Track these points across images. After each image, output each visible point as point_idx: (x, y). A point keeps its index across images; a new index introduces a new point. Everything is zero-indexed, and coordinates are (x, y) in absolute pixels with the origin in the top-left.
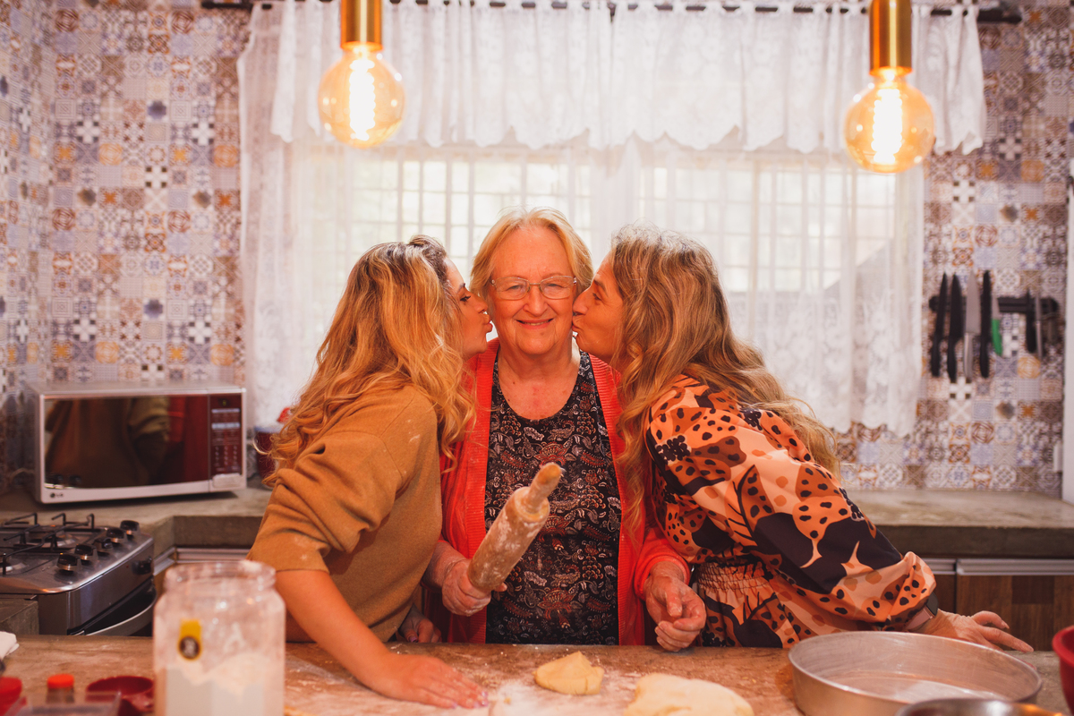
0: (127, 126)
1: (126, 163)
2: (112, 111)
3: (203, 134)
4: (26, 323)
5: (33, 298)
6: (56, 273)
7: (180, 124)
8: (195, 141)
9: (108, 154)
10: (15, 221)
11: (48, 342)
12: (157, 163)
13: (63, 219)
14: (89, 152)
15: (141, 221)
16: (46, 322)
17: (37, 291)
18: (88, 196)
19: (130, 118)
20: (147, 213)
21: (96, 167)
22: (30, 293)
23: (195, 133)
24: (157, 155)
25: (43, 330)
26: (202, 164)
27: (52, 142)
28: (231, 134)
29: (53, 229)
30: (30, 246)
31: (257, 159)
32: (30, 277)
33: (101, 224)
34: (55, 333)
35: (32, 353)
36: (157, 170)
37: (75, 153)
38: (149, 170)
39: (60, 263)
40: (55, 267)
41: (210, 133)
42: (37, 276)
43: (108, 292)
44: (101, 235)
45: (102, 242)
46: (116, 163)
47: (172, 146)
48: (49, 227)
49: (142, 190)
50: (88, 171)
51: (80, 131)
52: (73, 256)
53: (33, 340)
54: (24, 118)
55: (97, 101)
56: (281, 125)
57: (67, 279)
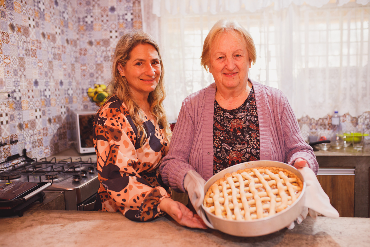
0: (102, 16)
1: (103, 30)
2: (97, 11)
3: (129, 17)
4: (72, 89)
5: (74, 80)
6: (82, 71)
7: (121, 14)
8: (126, 20)
9: (97, 27)
10: (65, 53)
11: (81, 96)
12: (113, 29)
13: (83, 52)
14: (89, 27)
15: (109, 51)
16: (79, 89)
17: (75, 78)
18: (91, 43)
19: (103, 13)
20: (111, 48)
21: (93, 32)
22: (72, 79)
23: (126, 17)
24: (113, 26)
25: (78, 92)
26: (129, 28)
27: (77, 24)
28: (139, 16)
29: (80, 56)
30: (71, 61)
31: (148, 25)
32: (72, 73)
33: (96, 53)
34: (83, 93)
35: (74, 100)
36: (114, 32)
37: (85, 28)
38: (111, 32)
39: (83, 68)
40: (81, 69)
41: (132, 17)
42: (75, 72)
43: (100, 77)
44: (96, 57)
45: (96, 59)
46: (99, 30)
47: (119, 23)
48: (78, 55)
49: (109, 39)
50: (90, 34)
51: (86, 20)
52: (87, 65)
53: (75, 95)
54: (65, 15)
55: (91, 8)
56: (156, 10)
57: (86, 73)
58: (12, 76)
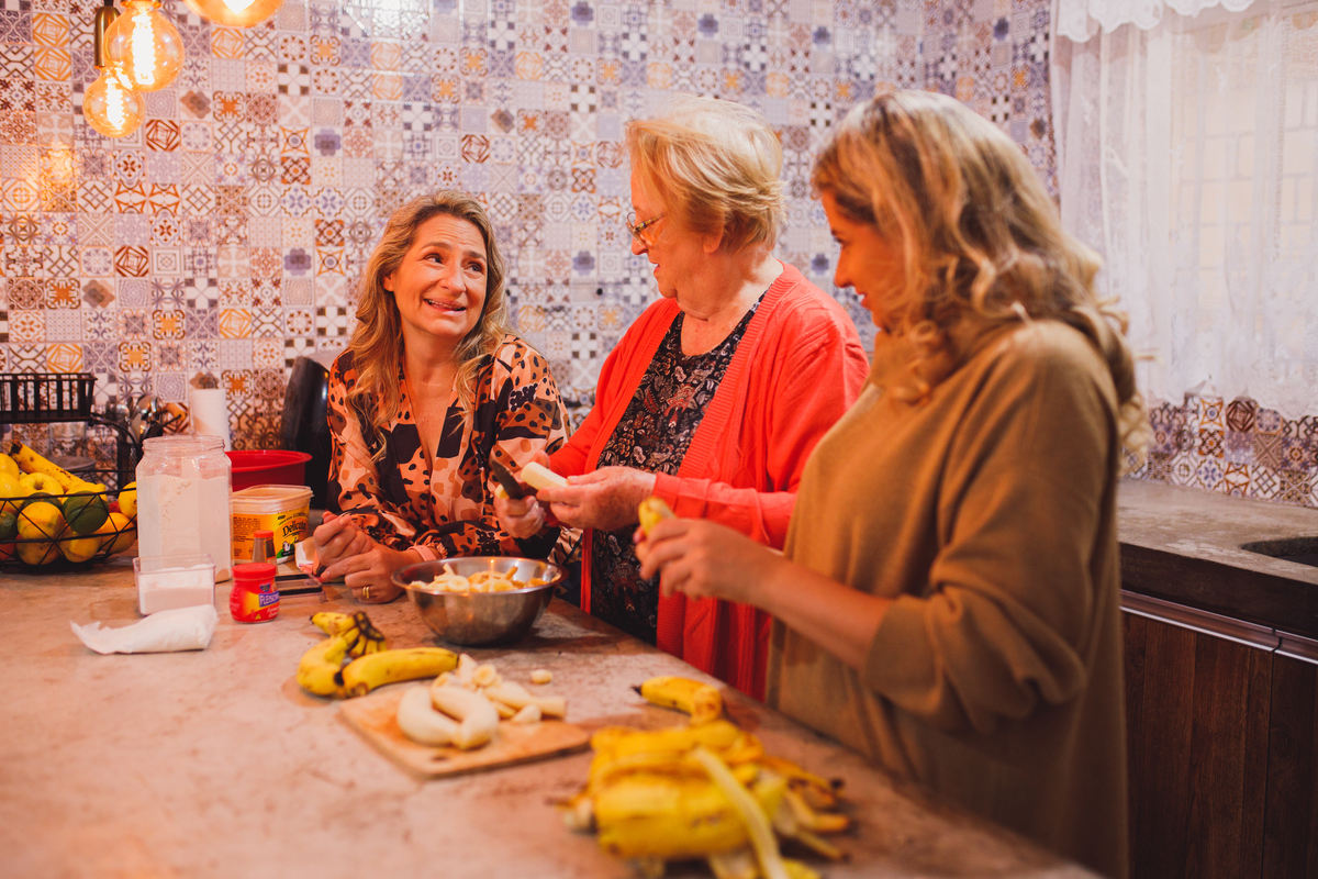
0: (977, 53)
1: (976, 97)
2: (966, 38)
3: (1039, 48)
8: (1033, 58)
9: (963, 88)
12: (1001, 92)
19: (979, 44)
23: (1033, 49)
24: (1001, 83)
26: (1038, 86)
36: (1000, 100)
38: (994, 101)
47: (1014, 69)
51: (942, 68)
54: (861, 66)
55: (954, 31)
58: (621, 244)
